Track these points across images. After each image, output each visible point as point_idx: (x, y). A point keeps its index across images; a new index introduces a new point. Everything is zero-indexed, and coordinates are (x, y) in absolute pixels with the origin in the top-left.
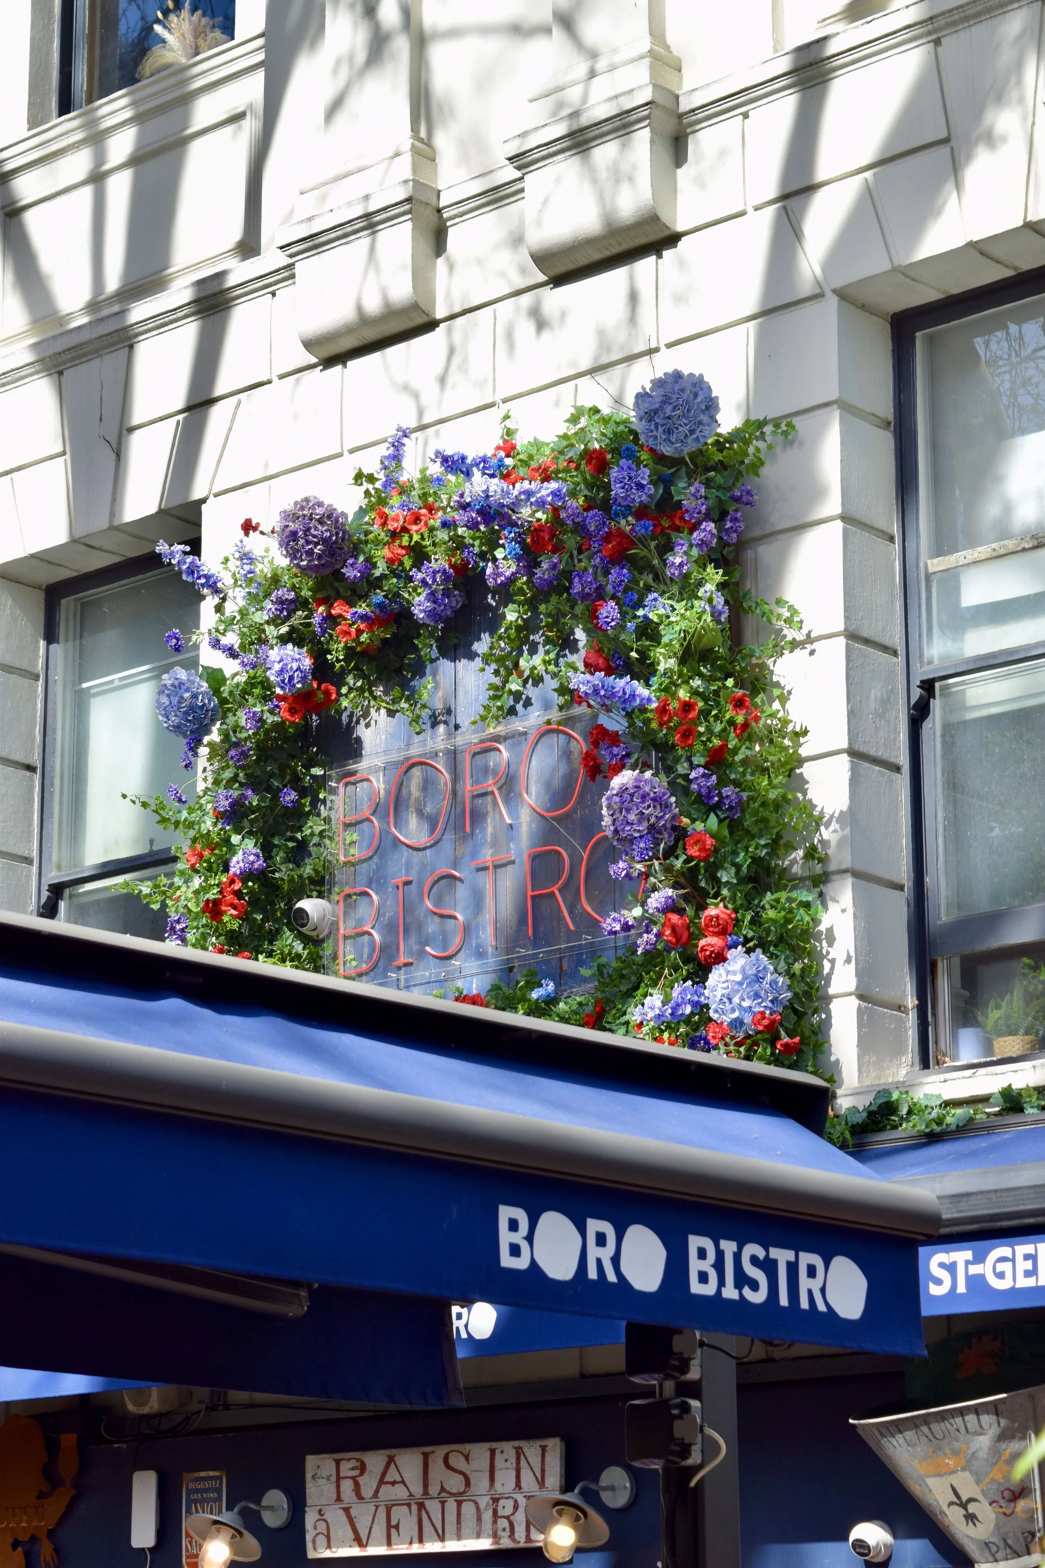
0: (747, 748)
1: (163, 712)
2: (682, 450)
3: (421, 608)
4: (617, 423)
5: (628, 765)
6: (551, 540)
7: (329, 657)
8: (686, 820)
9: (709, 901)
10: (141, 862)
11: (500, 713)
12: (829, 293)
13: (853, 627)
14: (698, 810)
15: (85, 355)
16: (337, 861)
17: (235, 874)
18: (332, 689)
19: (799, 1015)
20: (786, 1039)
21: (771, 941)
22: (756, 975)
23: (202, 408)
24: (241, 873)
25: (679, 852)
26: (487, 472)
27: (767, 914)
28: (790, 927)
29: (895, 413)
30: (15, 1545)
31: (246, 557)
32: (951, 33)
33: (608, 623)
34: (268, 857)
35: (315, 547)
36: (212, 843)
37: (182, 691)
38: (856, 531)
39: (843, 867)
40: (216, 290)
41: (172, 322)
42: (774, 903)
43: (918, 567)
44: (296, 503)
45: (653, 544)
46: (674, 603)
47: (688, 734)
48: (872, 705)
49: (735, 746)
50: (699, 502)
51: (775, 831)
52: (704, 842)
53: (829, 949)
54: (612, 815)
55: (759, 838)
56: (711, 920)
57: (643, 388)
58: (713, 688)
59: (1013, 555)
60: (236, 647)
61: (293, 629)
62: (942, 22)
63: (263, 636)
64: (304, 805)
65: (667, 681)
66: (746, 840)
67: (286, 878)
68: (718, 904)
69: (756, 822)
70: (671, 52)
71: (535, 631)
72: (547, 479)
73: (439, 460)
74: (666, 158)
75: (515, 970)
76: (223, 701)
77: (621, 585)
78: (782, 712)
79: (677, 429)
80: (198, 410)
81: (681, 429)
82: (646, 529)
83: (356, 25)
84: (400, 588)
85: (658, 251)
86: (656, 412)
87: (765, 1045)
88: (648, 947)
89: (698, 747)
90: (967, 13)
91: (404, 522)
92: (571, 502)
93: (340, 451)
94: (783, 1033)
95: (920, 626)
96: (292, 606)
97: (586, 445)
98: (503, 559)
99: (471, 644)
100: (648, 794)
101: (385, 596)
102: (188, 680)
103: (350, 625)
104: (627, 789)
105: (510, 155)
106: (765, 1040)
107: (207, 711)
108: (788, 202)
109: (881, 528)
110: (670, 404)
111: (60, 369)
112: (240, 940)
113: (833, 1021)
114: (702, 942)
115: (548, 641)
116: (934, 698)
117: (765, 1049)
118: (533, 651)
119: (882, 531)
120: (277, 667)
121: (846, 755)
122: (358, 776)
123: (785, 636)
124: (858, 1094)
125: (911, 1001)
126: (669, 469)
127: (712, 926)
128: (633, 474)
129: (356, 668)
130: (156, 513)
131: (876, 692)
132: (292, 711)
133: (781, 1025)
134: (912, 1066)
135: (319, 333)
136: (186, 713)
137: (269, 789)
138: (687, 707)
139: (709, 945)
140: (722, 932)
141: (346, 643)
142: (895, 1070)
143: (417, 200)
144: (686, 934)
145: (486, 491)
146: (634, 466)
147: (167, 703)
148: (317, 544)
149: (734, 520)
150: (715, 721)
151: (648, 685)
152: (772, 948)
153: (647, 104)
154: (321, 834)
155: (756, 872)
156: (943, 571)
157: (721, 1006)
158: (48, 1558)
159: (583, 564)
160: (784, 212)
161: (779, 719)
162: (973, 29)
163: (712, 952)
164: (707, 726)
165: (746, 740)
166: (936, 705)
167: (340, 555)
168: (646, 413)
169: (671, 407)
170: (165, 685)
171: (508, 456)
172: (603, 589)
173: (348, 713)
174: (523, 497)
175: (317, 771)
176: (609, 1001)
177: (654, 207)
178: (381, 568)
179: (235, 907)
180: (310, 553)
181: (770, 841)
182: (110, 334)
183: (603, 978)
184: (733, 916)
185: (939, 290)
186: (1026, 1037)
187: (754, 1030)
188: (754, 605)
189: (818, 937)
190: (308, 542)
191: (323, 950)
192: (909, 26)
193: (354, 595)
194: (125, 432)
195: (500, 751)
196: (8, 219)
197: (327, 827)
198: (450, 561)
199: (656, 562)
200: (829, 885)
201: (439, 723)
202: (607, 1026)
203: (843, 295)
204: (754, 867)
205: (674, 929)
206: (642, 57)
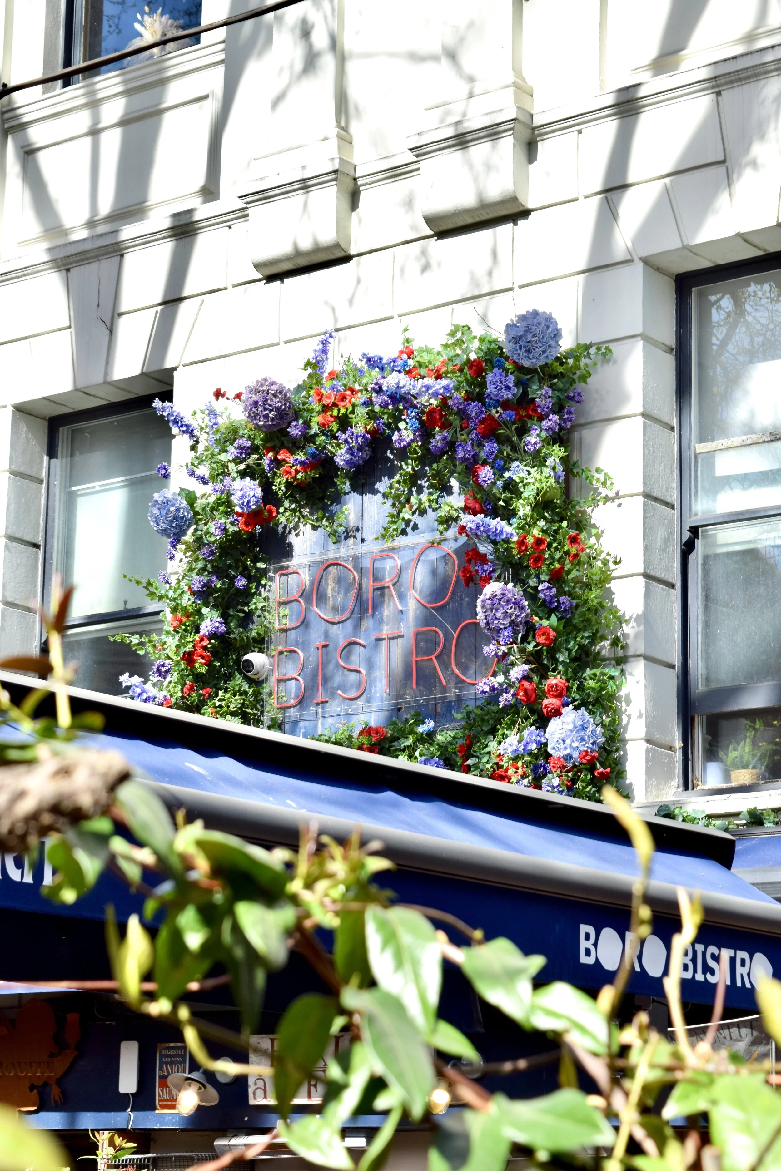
0: (577, 570)
1: (154, 520)
2: (536, 364)
3: (342, 458)
4: (490, 342)
5: (494, 578)
6: (440, 418)
7: (274, 488)
8: (536, 618)
9: (549, 673)
10: (118, 616)
11: (395, 533)
12: (636, 260)
13: (648, 489)
14: (542, 611)
15: (87, 259)
16: (273, 627)
17: (204, 635)
18: (274, 509)
19: (609, 753)
20: (601, 770)
21: (591, 702)
22: (582, 726)
23: (174, 303)
24: (209, 635)
25: (530, 639)
26: (395, 369)
27: (588, 684)
28: (604, 693)
29: (676, 342)
30: (32, 1088)
31: (213, 413)
32: (729, 88)
33: (485, 481)
34: (226, 623)
35: (270, 412)
36: (188, 612)
37: (169, 506)
38: (651, 425)
39: (638, 653)
40: (188, 221)
41: (153, 241)
42: (593, 677)
43: (689, 449)
44: (257, 382)
45: (514, 427)
46: (529, 469)
47: (538, 559)
48: (659, 543)
49: (569, 569)
50: (548, 400)
51: (595, 628)
52: (548, 634)
53: (627, 708)
54: (485, 612)
55: (584, 632)
56: (552, 687)
57: (512, 320)
58: (554, 528)
59: (756, 445)
60: (206, 477)
61: (248, 466)
62: (723, 81)
63: (226, 470)
64: (251, 588)
65: (524, 522)
66: (575, 632)
67: (238, 638)
68: (556, 676)
69: (582, 621)
70: (526, 83)
71: (421, 478)
72: (439, 377)
73: (365, 360)
74: (523, 157)
75: (403, 710)
76: (196, 513)
77: (492, 454)
78: (597, 545)
79: (534, 349)
80: (171, 304)
81: (537, 350)
82: (511, 417)
83: (295, 43)
84: (327, 444)
85: (514, 220)
86: (520, 337)
87: (586, 773)
88: (507, 703)
89: (544, 568)
90: (741, 76)
91: (335, 399)
92: (456, 394)
93: (278, 341)
94: (598, 765)
95: (690, 490)
96: (249, 451)
97: (467, 356)
98: (405, 429)
99: (375, 484)
100: (511, 600)
101: (316, 448)
102: (173, 498)
103: (291, 467)
104: (496, 595)
105: (411, 147)
106: (586, 769)
107: (186, 520)
108: (609, 194)
109: (666, 421)
110: (531, 333)
111: (67, 267)
112: (204, 679)
113: (628, 757)
114: (545, 702)
115: (432, 486)
116: (698, 538)
117: (586, 775)
118: (420, 491)
119: (666, 424)
120: (239, 494)
121: (641, 577)
122: (290, 570)
123: (600, 493)
124: (646, 807)
125: (678, 744)
126: (526, 375)
127: (552, 691)
128: (503, 379)
129: (291, 495)
130: (140, 375)
131: (661, 534)
132: (247, 524)
133: (597, 759)
134: (678, 787)
135: (266, 259)
136: (171, 521)
137: (228, 576)
138: (539, 542)
139: (550, 704)
140: (559, 696)
141: (287, 479)
142: (667, 790)
143: (342, 172)
144: (534, 696)
145: (398, 384)
146: (503, 373)
147: (158, 514)
148: (271, 411)
149: (569, 413)
150: (555, 551)
151: (510, 524)
152: (591, 707)
153: (512, 120)
154: (263, 609)
155: (580, 655)
156: (708, 452)
157: (557, 745)
158: (57, 1098)
159: (463, 437)
160: (605, 201)
161: (595, 550)
162: (744, 86)
163: (552, 709)
164: (549, 554)
165: (576, 565)
166: (699, 543)
167: (286, 419)
168: (513, 338)
169: (531, 334)
170: (156, 501)
171: (409, 358)
172: (478, 456)
173: (283, 526)
174: (424, 389)
175: (261, 565)
176: (475, 737)
177: (514, 192)
178: (315, 429)
179: (203, 657)
180: (266, 416)
181: (591, 634)
182: (107, 246)
183: (470, 720)
184: (567, 684)
185: (710, 261)
186: (754, 771)
187: (579, 762)
188: (581, 472)
189: (619, 699)
190: (265, 409)
191: (263, 689)
192: (700, 82)
193: (294, 446)
194: (116, 316)
195: (394, 559)
196: (26, 156)
197: (267, 604)
198: (366, 428)
199: (515, 439)
200: (628, 664)
201: (350, 537)
202: (474, 754)
203: (646, 261)
204: (580, 651)
205: (526, 691)
206: (508, 86)
